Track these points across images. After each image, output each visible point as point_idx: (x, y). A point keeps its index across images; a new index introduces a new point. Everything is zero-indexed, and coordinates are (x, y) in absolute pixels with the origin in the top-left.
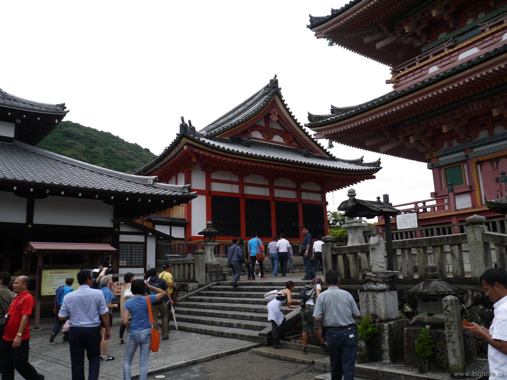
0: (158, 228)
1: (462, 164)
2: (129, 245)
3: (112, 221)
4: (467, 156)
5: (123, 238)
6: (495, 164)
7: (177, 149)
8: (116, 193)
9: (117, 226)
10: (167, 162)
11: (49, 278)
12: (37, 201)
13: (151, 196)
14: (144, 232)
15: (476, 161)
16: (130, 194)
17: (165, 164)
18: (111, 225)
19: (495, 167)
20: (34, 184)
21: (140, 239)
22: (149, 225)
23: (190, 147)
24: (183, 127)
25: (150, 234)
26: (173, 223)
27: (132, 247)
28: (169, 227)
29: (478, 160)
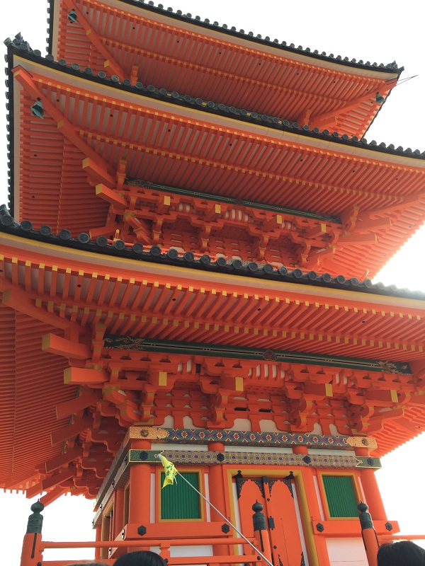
1: (200, 472)
6: (266, 487)
29: (239, 472)
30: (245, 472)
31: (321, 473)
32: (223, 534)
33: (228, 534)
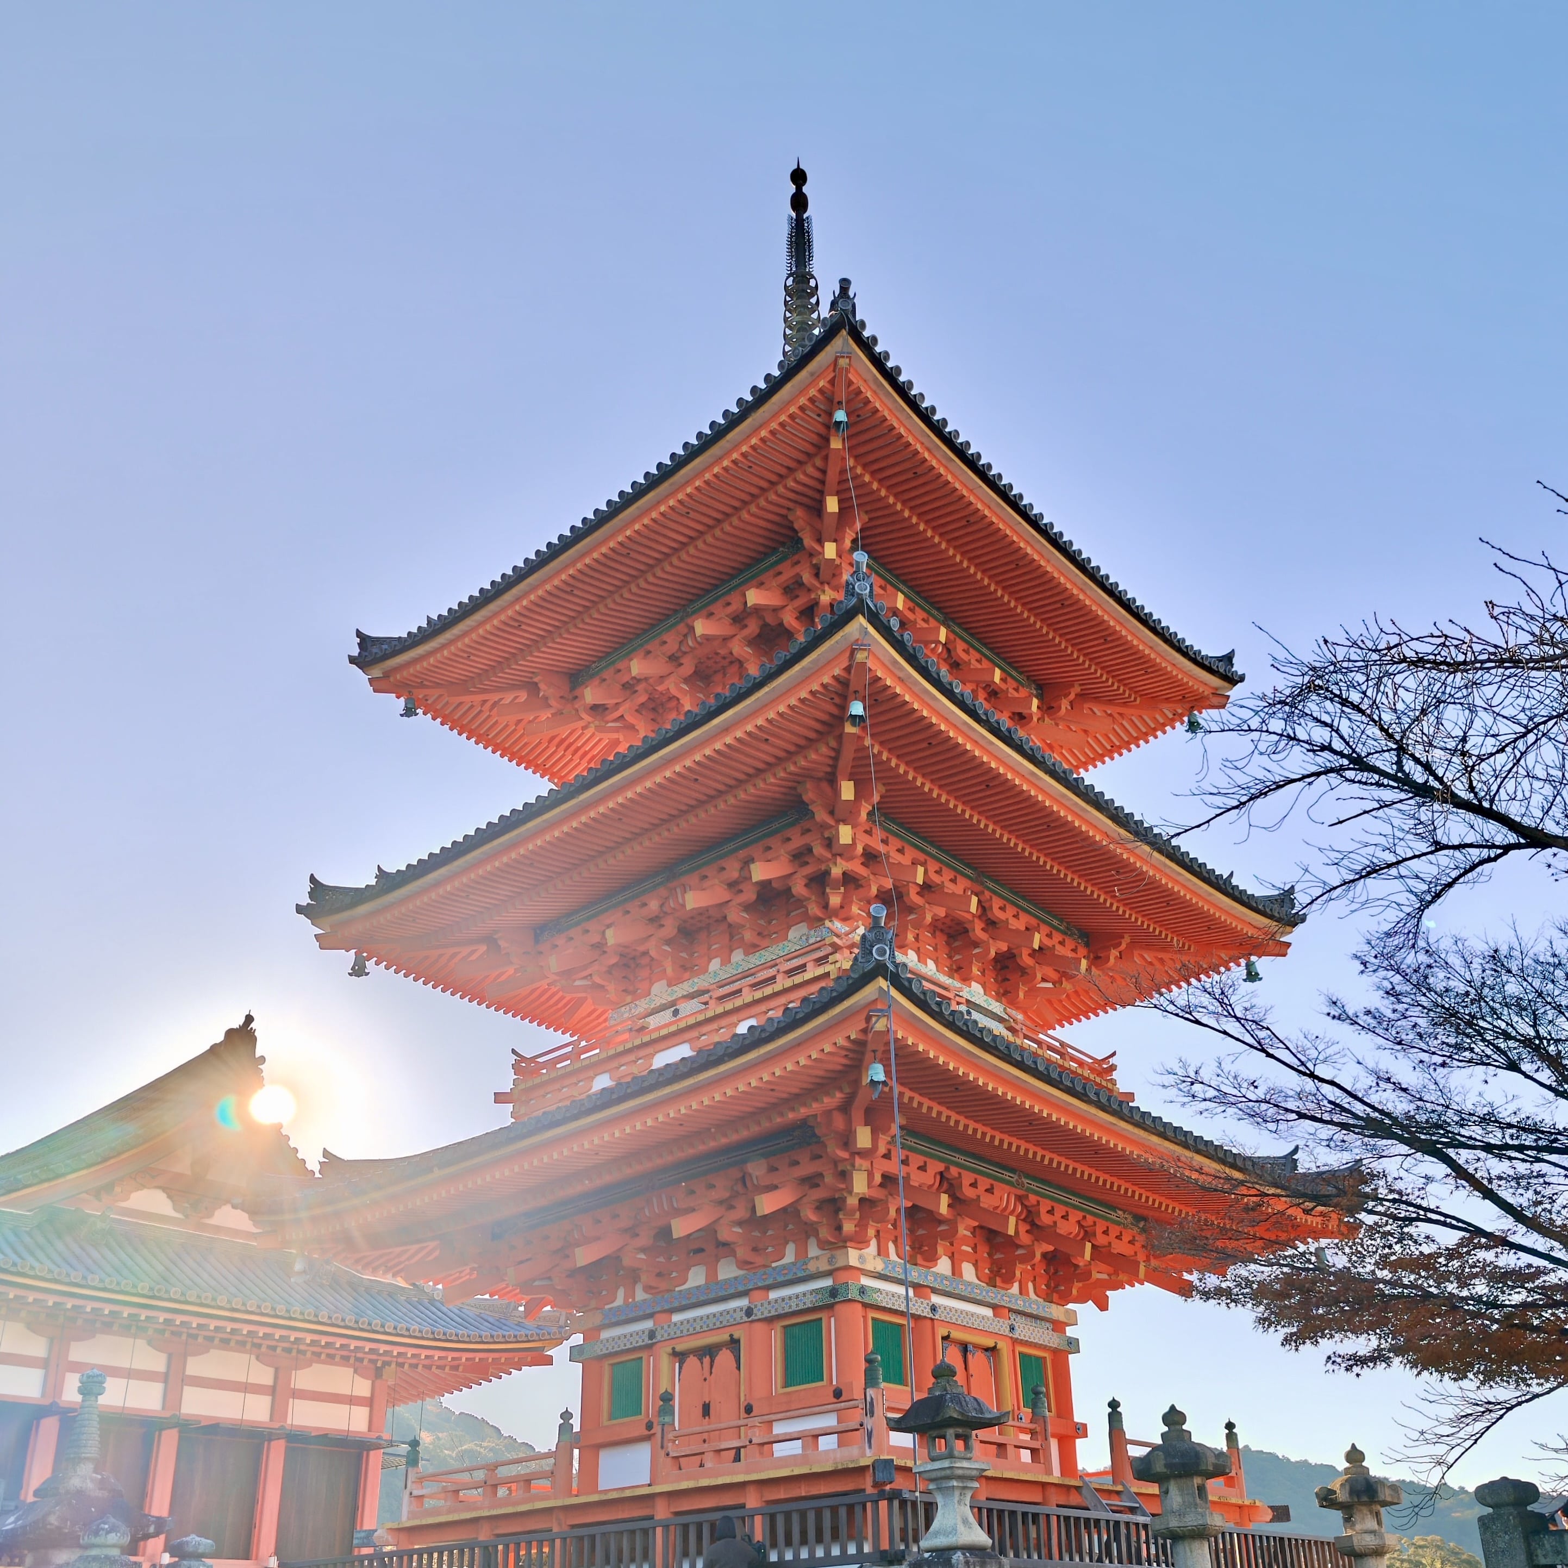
1: (644, 1355)
4: (652, 1334)
6: (707, 1360)
15: (669, 1350)
19: (706, 1374)
29: (673, 1349)
30: (679, 1348)
31: (779, 1325)
32: (647, 1433)
33: (652, 1432)
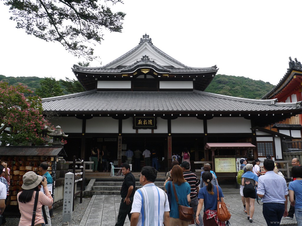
0: (282, 132)
2: (263, 143)
3: (251, 129)
5: (258, 139)
7: (289, 79)
8: (251, 112)
9: (254, 132)
10: (283, 89)
11: (219, 163)
12: (208, 121)
13: (274, 111)
14: (272, 134)
16: (260, 112)
17: (281, 90)
18: (250, 132)
20: (205, 112)
21: (270, 139)
22: (275, 130)
23: (298, 76)
24: (292, 63)
25: (276, 136)
26: (291, 128)
27: (265, 144)
28: (289, 130)
